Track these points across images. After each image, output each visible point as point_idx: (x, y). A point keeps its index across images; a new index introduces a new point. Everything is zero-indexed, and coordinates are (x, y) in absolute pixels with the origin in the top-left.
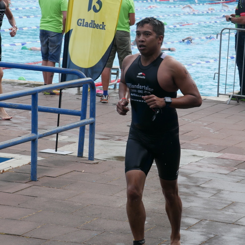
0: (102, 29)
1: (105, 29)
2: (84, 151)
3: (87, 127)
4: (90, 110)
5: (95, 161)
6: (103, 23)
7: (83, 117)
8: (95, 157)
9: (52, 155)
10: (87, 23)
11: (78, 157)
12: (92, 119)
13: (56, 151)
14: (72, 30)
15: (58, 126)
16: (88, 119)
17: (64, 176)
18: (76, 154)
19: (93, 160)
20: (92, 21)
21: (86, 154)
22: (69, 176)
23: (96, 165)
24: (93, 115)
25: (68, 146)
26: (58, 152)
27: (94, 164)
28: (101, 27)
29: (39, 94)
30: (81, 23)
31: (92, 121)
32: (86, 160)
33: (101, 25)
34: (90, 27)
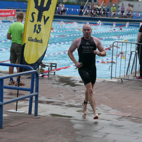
0: (41, 43)
1: (42, 43)
2: (32, 111)
3: (34, 97)
4: (36, 88)
5: (38, 117)
6: (41, 39)
7: (32, 92)
8: (38, 114)
9: (13, 113)
10: (33, 39)
11: (29, 114)
12: (36, 93)
13: (16, 111)
14: (26, 43)
15: (17, 97)
16: (34, 93)
17: (19, 126)
18: (28, 112)
19: (37, 116)
20: (35, 38)
21: (33, 112)
22: (22, 125)
23: (39, 119)
24: (37, 90)
25: (23, 108)
26: (17, 112)
27: (38, 118)
28: (40, 41)
29: (4, 80)
30: (30, 40)
31: (36, 94)
32: (33, 116)
33: (40, 40)
34: (34, 41)
